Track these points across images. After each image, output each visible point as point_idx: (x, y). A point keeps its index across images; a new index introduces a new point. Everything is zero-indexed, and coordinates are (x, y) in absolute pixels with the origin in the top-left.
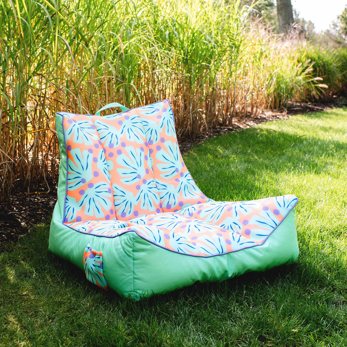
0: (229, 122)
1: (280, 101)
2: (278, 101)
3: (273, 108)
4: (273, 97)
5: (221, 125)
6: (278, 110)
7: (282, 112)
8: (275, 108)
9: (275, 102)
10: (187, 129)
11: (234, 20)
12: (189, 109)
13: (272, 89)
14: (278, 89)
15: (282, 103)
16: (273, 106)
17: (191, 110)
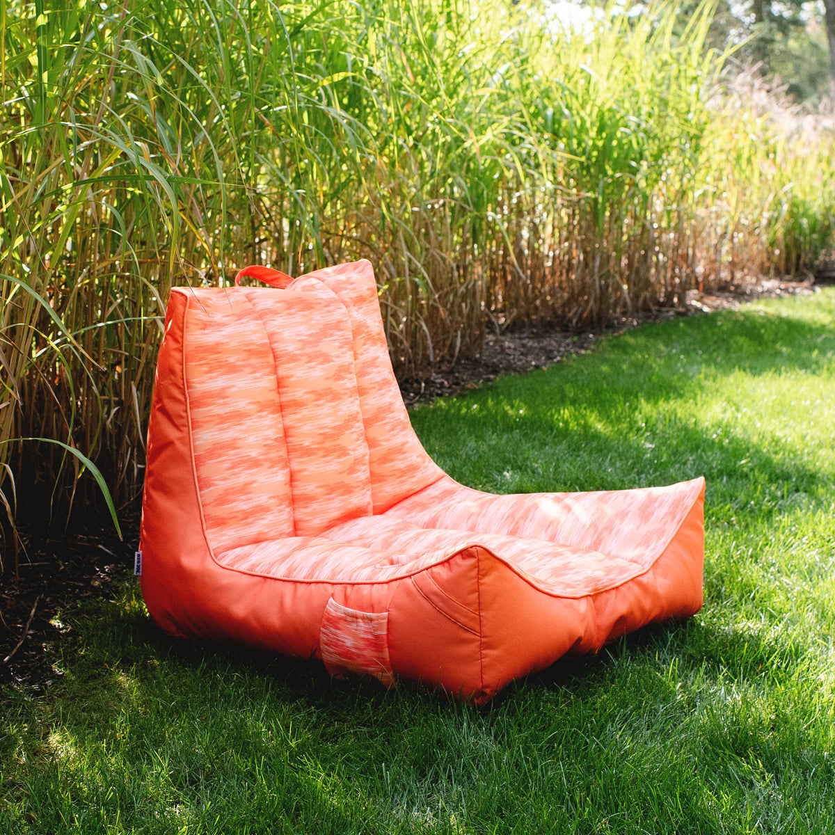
0: (679, 299)
1: (798, 257)
2: (794, 256)
3: (783, 272)
4: (783, 247)
5: (661, 305)
6: (795, 277)
7: (801, 281)
8: (788, 272)
9: (788, 259)
10: (589, 308)
11: (689, 80)
12: (593, 267)
13: (780, 229)
14: (793, 229)
15: (801, 262)
16: (782, 268)
17: (596, 270)
